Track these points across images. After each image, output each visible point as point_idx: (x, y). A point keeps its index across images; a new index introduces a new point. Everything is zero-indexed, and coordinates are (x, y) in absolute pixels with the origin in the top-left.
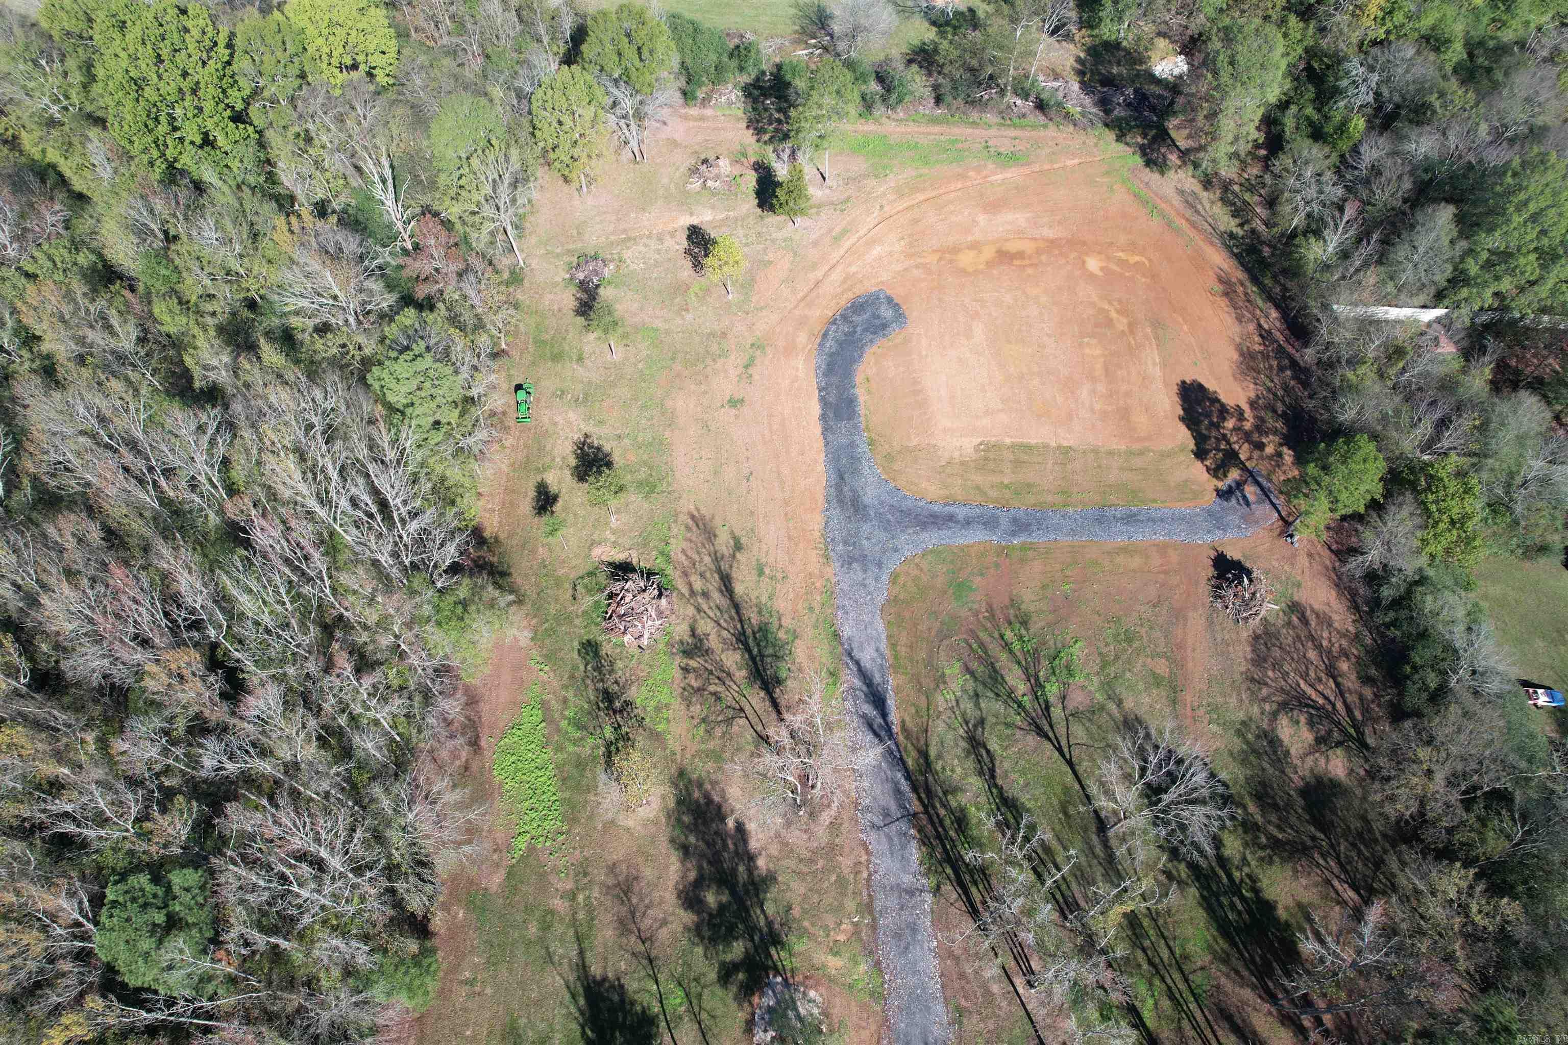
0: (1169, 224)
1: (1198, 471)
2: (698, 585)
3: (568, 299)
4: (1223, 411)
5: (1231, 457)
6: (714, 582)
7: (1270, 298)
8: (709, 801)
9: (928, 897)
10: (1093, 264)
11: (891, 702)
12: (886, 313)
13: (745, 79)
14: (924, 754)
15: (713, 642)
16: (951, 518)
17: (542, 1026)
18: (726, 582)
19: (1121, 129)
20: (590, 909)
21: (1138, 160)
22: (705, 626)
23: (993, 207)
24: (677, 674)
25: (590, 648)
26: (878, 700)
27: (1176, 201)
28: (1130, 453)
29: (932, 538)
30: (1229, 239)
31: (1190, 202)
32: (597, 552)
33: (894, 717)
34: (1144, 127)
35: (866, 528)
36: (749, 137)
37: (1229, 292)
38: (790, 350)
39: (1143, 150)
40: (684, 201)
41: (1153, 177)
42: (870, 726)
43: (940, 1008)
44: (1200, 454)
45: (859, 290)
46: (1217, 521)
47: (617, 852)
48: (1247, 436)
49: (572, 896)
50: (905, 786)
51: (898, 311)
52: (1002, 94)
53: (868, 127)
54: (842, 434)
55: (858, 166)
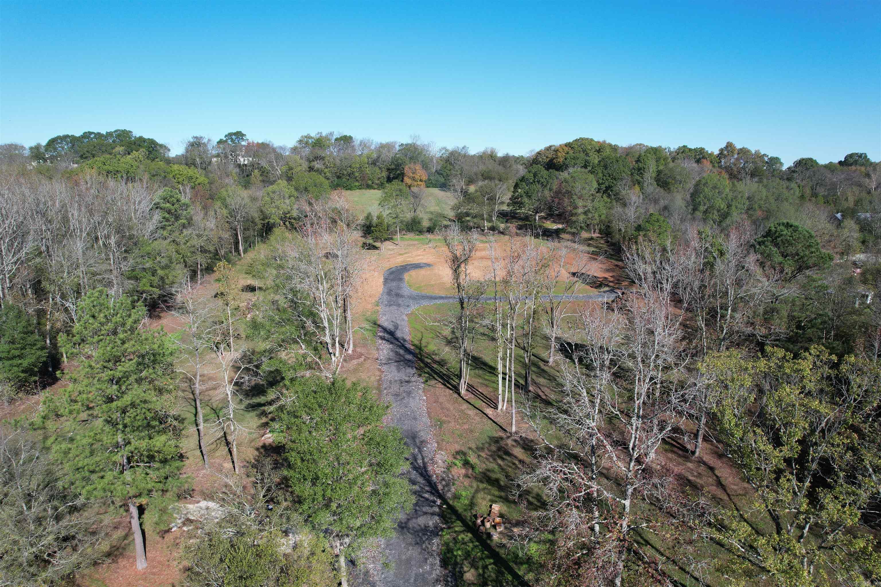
1: (587, 287)
9: (420, 384)
12: (423, 265)
29: (439, 301)
34: (549, 236)
35: (401, 299)
36: (362, 239)
38: (372, 271)
39: (549, 240)
44: (587, 284)
45: (408, 263)
51: (429, 265)
52: (483, 231)
53: (422, 237)
54: (394, 284)
55: (416, 242)
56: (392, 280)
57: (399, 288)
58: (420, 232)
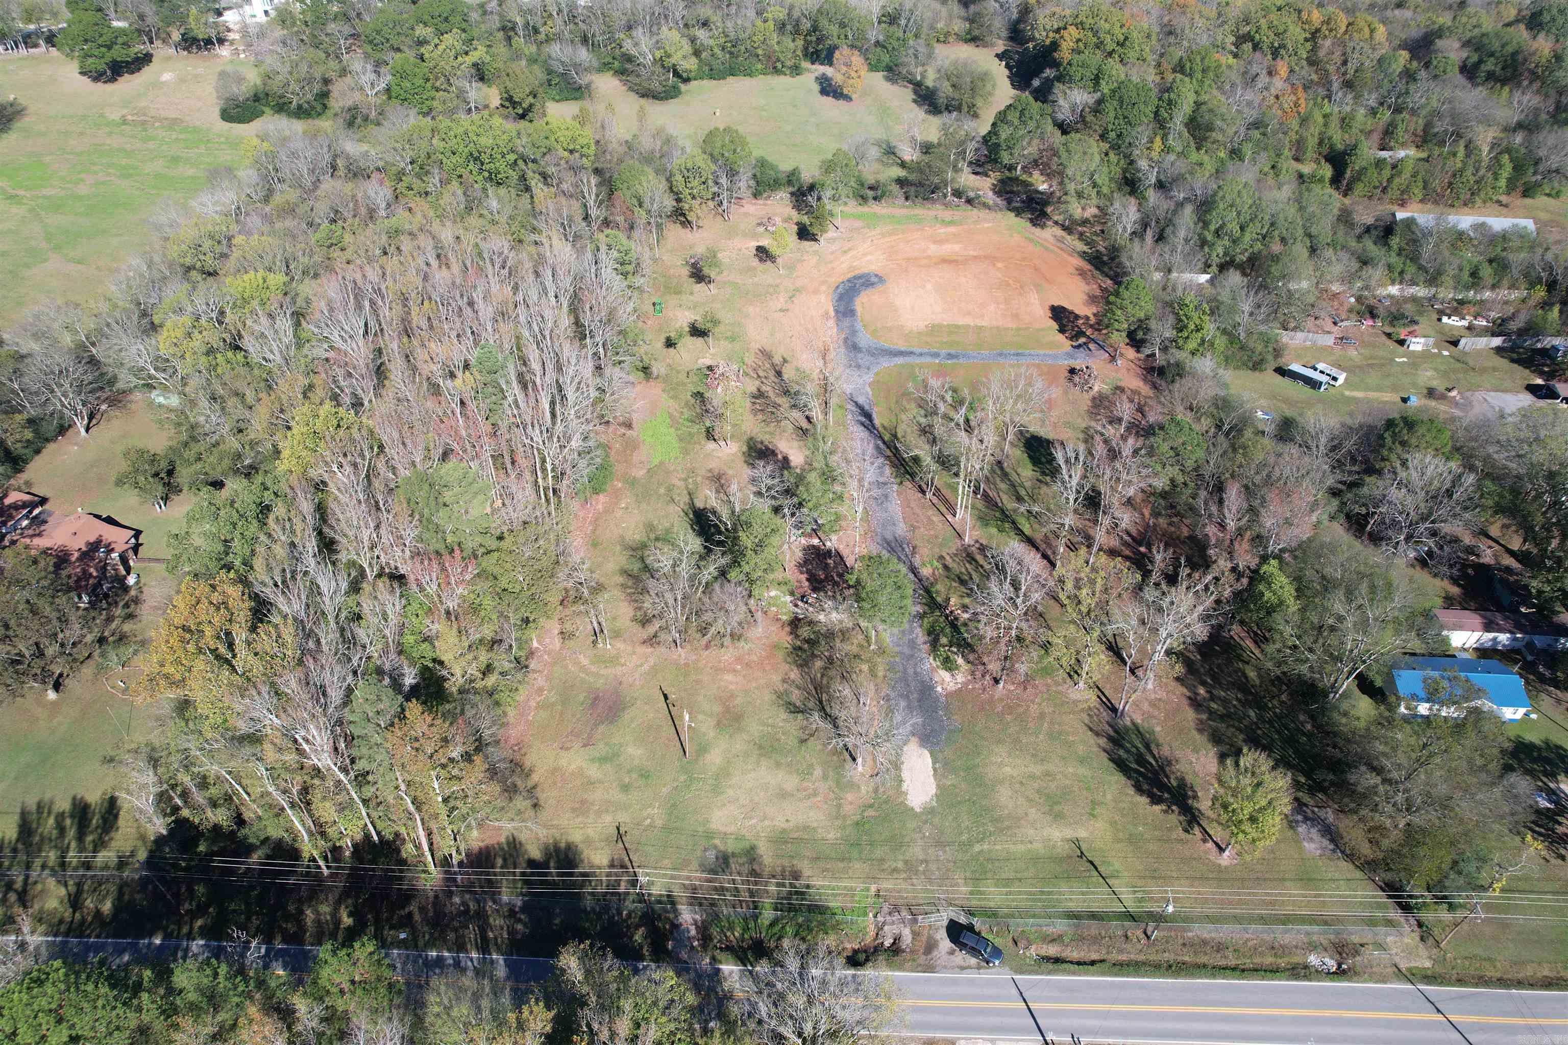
0: (1047, 249)
1: (1061, 337)
2: (761, 374)
3: (686, 271)
4: (1077, 317)
5: (1081, 334)
6: (772, 373)
7: (1107, 276)
8: (767, 448)
9: (895, 487)
10: (999, 265)
11: (874, 416)
12: (874, 279)
13: (791, 189)
14: (895, 436)
15: (771, 394)
16: (912, 353)
17: (667, 525)
18: (779, 374)
19: (1018, 212)
20: (695, 483)
21: (1028, 224)
22: (764, 388)
23: (940, 242)
24: (749, 404)
25: (699, 395)
26: (868, 416)
27: (1052, 239)
28: (1018, 329)
29: (900, 360)
30: (1083, 255)
31: (1060, 240)
32: (701, 361)
33: (877, 422)
34: (1033, 211)
35: (860, 355)
36: (794, 214)
37: (1082, 273)
38: (816, 292)
39: (1031, 220)
40: (755, 236)
41: (1037, 231)
42: (863, 424)
43: (902, 525)
44: (1062, 330)
45: (857, 272)
46: (1071, 356)
47: (713, 464)
48: (1091, 326)
49: (685, 480)
50: (882, 445)
51: (881, 279)
52: (945, 196)
53: (865, 209)
54: (847, 322)
55: (858, 224)
56: (845, 314)
57: (854, 332)
58: (862, 197)
